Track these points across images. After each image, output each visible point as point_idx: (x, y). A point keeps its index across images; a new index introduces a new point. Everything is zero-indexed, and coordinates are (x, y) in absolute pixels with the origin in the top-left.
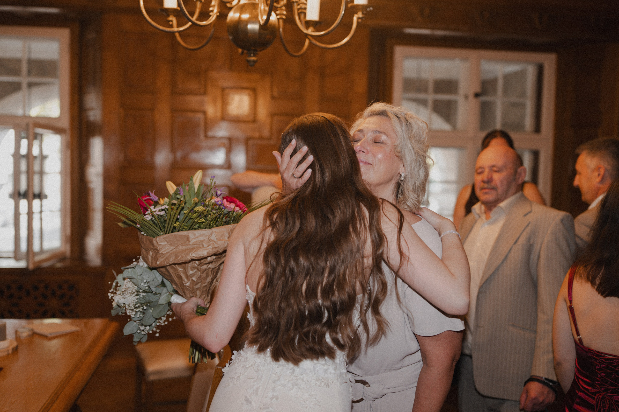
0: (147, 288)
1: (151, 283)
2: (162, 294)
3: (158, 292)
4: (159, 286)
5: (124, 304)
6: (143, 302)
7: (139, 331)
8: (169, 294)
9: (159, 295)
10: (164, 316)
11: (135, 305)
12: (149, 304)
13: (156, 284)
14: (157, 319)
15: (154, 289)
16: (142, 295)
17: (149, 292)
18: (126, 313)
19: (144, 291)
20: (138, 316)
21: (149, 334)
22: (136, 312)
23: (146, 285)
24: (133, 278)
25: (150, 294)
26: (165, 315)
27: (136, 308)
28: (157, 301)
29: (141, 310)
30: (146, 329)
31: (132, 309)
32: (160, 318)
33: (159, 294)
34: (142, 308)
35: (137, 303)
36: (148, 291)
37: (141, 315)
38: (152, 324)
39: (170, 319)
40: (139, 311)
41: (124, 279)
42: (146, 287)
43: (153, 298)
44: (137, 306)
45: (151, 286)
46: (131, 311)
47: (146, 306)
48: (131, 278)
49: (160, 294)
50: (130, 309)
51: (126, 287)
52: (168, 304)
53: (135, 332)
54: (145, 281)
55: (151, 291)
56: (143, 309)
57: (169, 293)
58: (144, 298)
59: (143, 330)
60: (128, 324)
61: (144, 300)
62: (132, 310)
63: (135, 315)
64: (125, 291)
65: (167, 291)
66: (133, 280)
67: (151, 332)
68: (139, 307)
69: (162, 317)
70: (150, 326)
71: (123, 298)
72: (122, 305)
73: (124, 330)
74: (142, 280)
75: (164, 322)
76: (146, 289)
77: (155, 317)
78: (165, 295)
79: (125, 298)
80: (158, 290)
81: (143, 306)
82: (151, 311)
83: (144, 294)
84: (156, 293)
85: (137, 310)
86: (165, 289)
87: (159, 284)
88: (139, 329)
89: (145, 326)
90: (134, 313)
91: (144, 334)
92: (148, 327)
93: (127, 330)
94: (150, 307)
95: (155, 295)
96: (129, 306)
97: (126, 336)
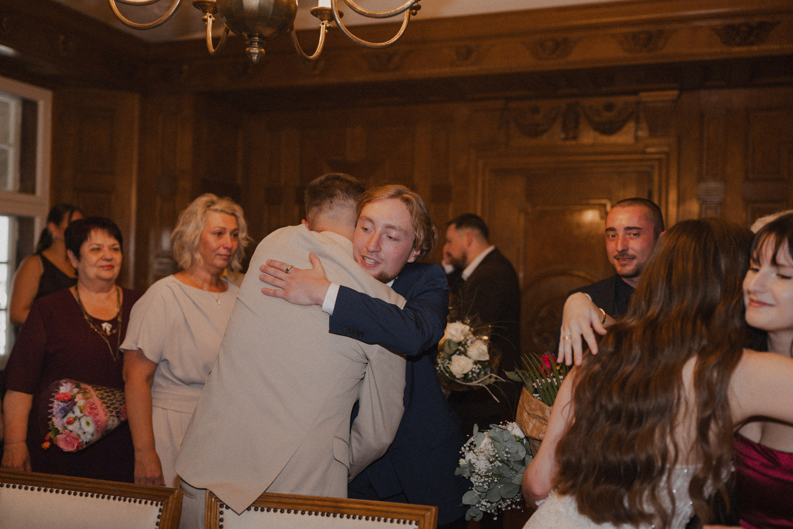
0: (506, 458)
1: (512, 455)
2: (519, 472)
3: (515, 468)
4: (519, 463)
6: (496, 473)
7: (477, 505)
9: (515, 472)
11: (487, 472)
12: (500, 477)
13: (517, 459)
15: (512, 464)
16: (498, 463)
17: (507, 465)
18: (470, 477)
19: (501, 461)
20: (484, 487)
21: (485, 513)
22: (485, 481)
23: (506, 455)
24: (498, 441)
25: (505, 467)
27: (486, 476)
28: (510, 478)
29: (490, 481)
31: (481, 475)
33: (515, 470)
35: (489, 471)
36: (505, 462)
37: (487, 487)
39: (514, 506)
40: (487, 481)
41: (488, 438)
43: (507, 473)
44: (488, 474)
45: (511, 459)
46: (480, 477)
47: (497, 478)
48: (496, 439)
49: (517, 472)
51: (485, 448)
53: (474, 504)
54: (507, 450)
55: (509, 464)
56: (493, 481)
58: (499, 469)
59: (483, 505)
61: (498, 472)
63: (481, 484)
64: (482, 452)
66: (496, 443)
67: (489, 512)
68: (489, 477)
69: (507, 499)
70: (492, 503)
71: (477, 458)
72: (474, 466)
74: (505, 447)
75: (507, 507)
77: (500, 496)
79: (478, 460)
81: (493, 478)
82: (499, 487)
83: (501, 465)
84: (512, 468)
85: (486, 479)
87: (519, 460)
88: (479, 502)
89: (487, 502)
90: (482, 480)
91: (482, 511)
92: (489, 504)
93: (467, 499)
94: (500, 482)
95: (511, 471)
96: (479, 470)
97: (463, 504)
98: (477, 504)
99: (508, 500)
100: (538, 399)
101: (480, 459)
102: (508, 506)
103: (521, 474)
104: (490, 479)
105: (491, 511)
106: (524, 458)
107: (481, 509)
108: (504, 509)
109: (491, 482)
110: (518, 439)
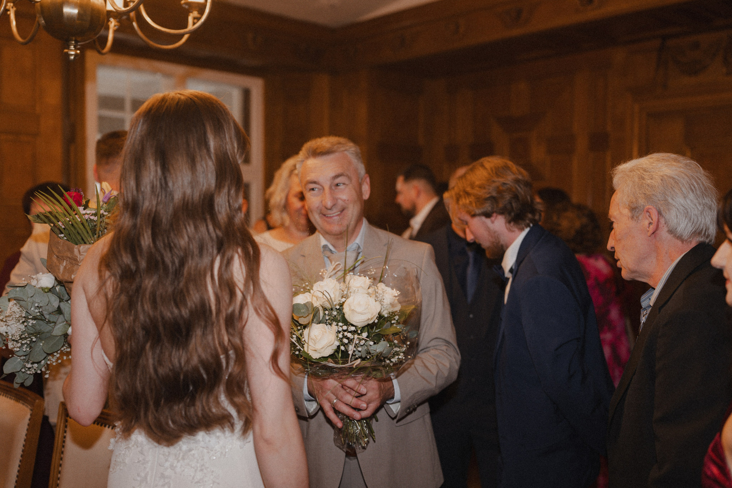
0: (38, 314)
1: (44, 308)
2: (58, 323)
3: (51, 320)
4: (54, 313)
5: (6, 333)
6: (32, 332)
7: (23, 370)
8: (65, 324)
9: (53, 324)
10: (57, 352)
11: (22, 335)
12: (38, 334)
13: (51, 310)
14: (48, 354)
15: (47, 317)
16: (31, 322)
17: (41, 320)
18: (7, 346)
19: (34, 318)
20: (24, 350)
22: (22, 344)
23: (37, 311)
24: (23, 299)
25: (41, 322)
26: (58, 350)
27: (22, 339)
28: (50, 332)
29: (28, 342)
30: (33, 367)
31: (16, 339)
32: (51, 354)
33: (53, 322)
34: (30, 339)
35: (23, 332)
36: (40, 318)
37: (28, 349)
38: (40, 362)
39: (65, 358)
40: (26, 343)
41: (9, 300)
42: (37, 312)
43: (45, 327)
44: (23, 336)
45: (45, 313)
46: (15, 343)
47: (36, 337)
48: (20, 299)
49: (55, 323)
50: (13, 340)
51: (11, 311)
52: (64, 337)
53: (19, 370)
54: (36, 305)
55: (43, 318)
56: (31, 341)
57: (67, 321)
58: (34, 327)
59: (29, 368)
60: (9, 360)
61: (34, 330)
62: (16, 341)
63: (20, 347)
64: (9, 316)
65: (64, 320)
66: (21, 302)
67: (39, 372)
68: (25, 338)
69: (55, 352)
71: (6, 325)
72: (5, 334)
73: (4, 367)
74: (33, 303)
75: (57, 361)
76: (37, 316)
77: (46, 352)
78: (61, 324)
79: (8, 326)
80: (53, 318)
81: (30, 338)
82: (41, 344)
83: (34, 322)
84: (49, 321)
85: (23, 342)
86: (61, 316)
87: (54, 310)
88: (24, 367)
89: (33, 363)
90: (19, 345)
91: (30, 374)
92: (36, 365)
93: (8, 368)
94: (41, 339)
95: (49, 324)
96: (12, 335)
97: (5, 374)
98: (22, 368)
99: (55, 354)
100: (65, 240)
101: (11, 324)
102: (58, 359)
103: (60, 323)
104: (28, 340)
105: (41, 370)
106: (59, 306)
107: (28, 372)
108: (54, 364)
109: (30, 342)
110: (46, 290)
